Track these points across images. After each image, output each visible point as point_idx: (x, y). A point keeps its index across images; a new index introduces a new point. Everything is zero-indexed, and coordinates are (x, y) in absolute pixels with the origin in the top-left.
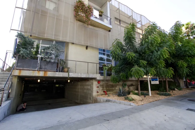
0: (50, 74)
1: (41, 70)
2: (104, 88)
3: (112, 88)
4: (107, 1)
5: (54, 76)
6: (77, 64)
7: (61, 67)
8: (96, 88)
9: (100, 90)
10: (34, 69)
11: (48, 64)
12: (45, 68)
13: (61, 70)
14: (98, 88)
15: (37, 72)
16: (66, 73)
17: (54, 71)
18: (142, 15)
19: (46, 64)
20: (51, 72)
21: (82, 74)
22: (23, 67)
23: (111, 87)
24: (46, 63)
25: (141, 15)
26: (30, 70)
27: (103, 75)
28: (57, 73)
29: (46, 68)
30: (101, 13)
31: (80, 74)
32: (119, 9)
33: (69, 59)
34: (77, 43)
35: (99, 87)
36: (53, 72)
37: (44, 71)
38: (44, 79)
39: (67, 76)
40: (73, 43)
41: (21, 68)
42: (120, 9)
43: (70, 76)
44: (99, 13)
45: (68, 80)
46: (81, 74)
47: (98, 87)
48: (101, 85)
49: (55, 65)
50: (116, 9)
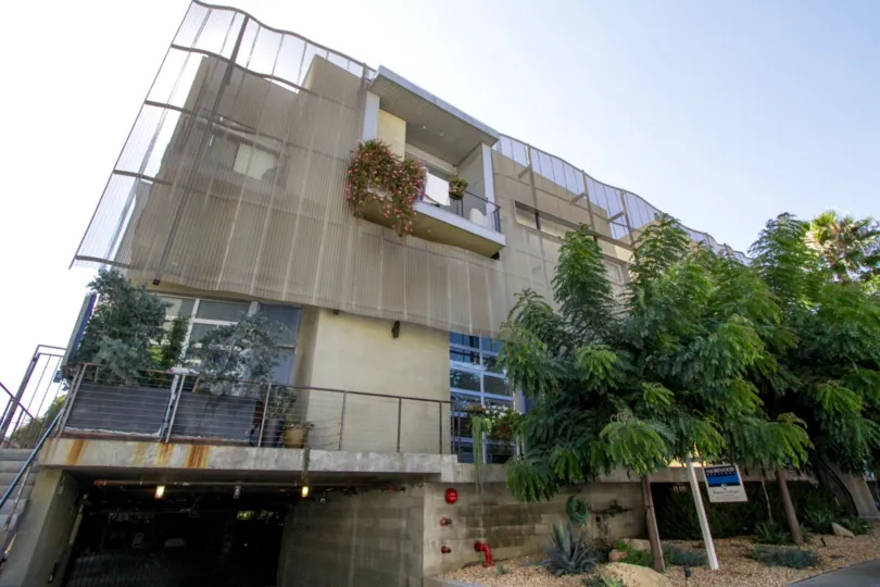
0: (218, 458)
1: (180, 437)
2: (476, 524)
3: (518, 527)
4: (480, 144)
5: (238, 467)
6: (347, 406)
7: (274, 423)
8: (439, 527)
9: (456, 539)
10: (148, 435)
11: (215, 406)
12: (198, 428)
13: (271, 436)
14: (447, 528)
15: (157, 446)
16: (294, 451)
17: (239, 440)
18: (626, 192)
19: (206, 410)
20: (222, 449)
21: (372, 455)
22: (97, 425)
23: (512, 523)
24: (208, 404)
25: (621, 190)
26: (124, 439)
27: (472, 457)
28: (253, 451)
29: (205, 429)
30: (459, 186)
31: (359, 456)
32: (529, 170)
33: (312, 385)
34: (354, 310)
35: (455, 522)
36: (231, 448)
37: (192, 442)
38: (186, 484)
39: (299, 467)
40: (336, 312)
41: (87, 431)
42: (536, 169)
43: (310, 469)
44: (450, 185)
45: (301, 488)
46: (365, 454)
47: (447, 523)
48: (460, 513)
49: (248, 413)
50: (519, 171)
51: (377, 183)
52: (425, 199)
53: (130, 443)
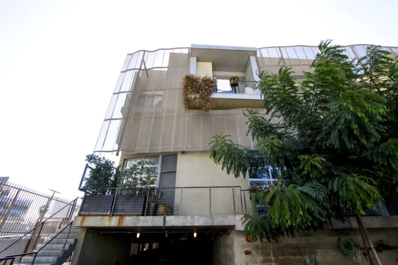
0: (129, 221)
1: (116, 214)
2: (269, 255)
3: (299, 257)
4: (249, 57)
5: (136, 225)
6: (183, 194)
7: (153, 205)
8: (244, 255)
9: (256, 263)
10: (105, 213)
11: (128, 200)
12: (123, 210)
13: (151, 211)
14: (249, 256)
15: (107, 218)
16: (159, 217)
17: (138, 214)
18: (354, 45)
19: (125, 202)
20: (130, 218)
21: (196, 217)
22: (90, 211)
23: (294, 255)
24: (126, 199)
26: (97, 215)
28: (142, 218)
29: (125, 210)
30: (234, 80)
31: (189, 218)
32: (282, 59)
34: (189, 150)
35: (254, 253)
36: (133, 217)
37: (121, 215)
39: (161, 224)
40: (183, 152)
41: (87, 213)
42: (285, 57)
43: (166, 225)
46: (193, 217)
47: (247, 253)
48: (257, 248)
49: (141, 202)
51: (191, 92)
52: (218, 91)
53: (99, 217)
